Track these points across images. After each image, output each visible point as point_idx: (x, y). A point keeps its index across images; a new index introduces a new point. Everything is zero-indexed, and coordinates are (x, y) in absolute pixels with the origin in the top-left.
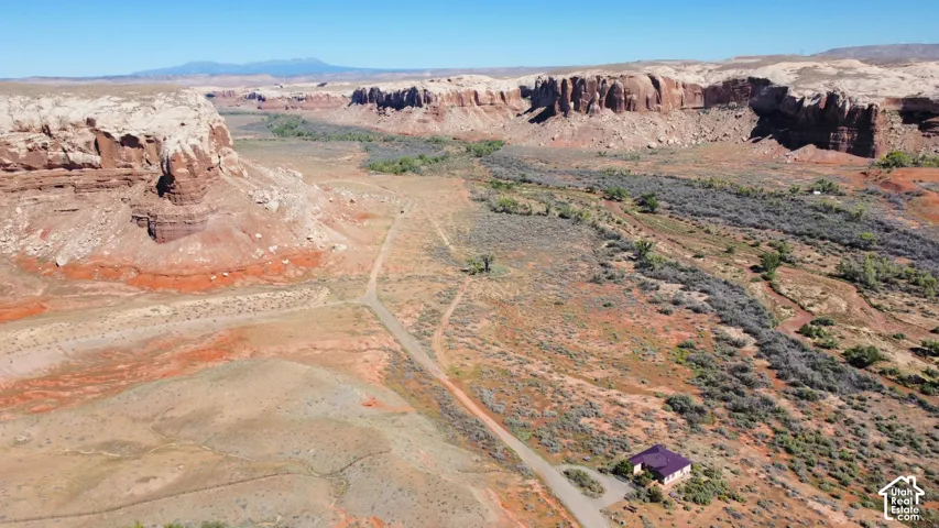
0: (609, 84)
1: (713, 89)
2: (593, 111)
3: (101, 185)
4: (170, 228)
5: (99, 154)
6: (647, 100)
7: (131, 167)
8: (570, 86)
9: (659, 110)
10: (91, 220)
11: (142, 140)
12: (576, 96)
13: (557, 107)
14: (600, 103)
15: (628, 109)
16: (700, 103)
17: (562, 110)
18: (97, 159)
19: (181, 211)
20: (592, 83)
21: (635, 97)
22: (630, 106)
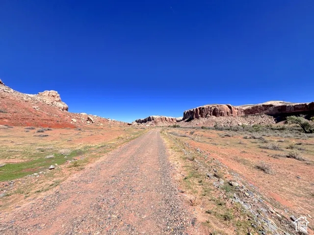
0: (213, 108)
1: (248, 110)
2: (208, 117)
6: (227, 112)
8: (199, 110)
9: (232, 116)
12: (201, 112)
13: (194, 116)
14: (210, 114)
15: (221, 116)
16: (243, 114)
17: (196, 117)
20: (207, 109)
21: (223, 112)
22: (221, 114)
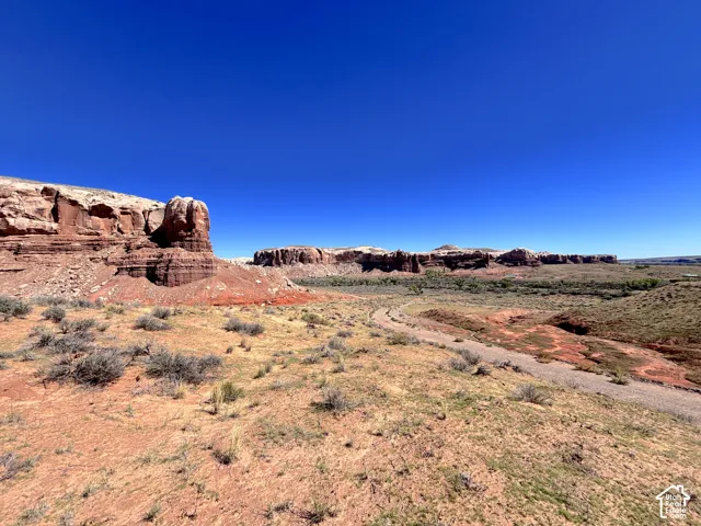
0: (300, 252)
1: (340, 256)
2: (293, 263)
3: (55, 248)
4: (185, 271)
5: (56, 220)
6: (317, 259)
7: (98, 234)
8: (280, 253)
9: (322, 263)
10: (53, 276)
11: (117, 212)
14: (296, 260)
16: (334, 261)
17: (276, 263)
18: (49, 224)
19: (198, 256)
20: (291, 252)
21: (312, 257)
22: (310, 261)
